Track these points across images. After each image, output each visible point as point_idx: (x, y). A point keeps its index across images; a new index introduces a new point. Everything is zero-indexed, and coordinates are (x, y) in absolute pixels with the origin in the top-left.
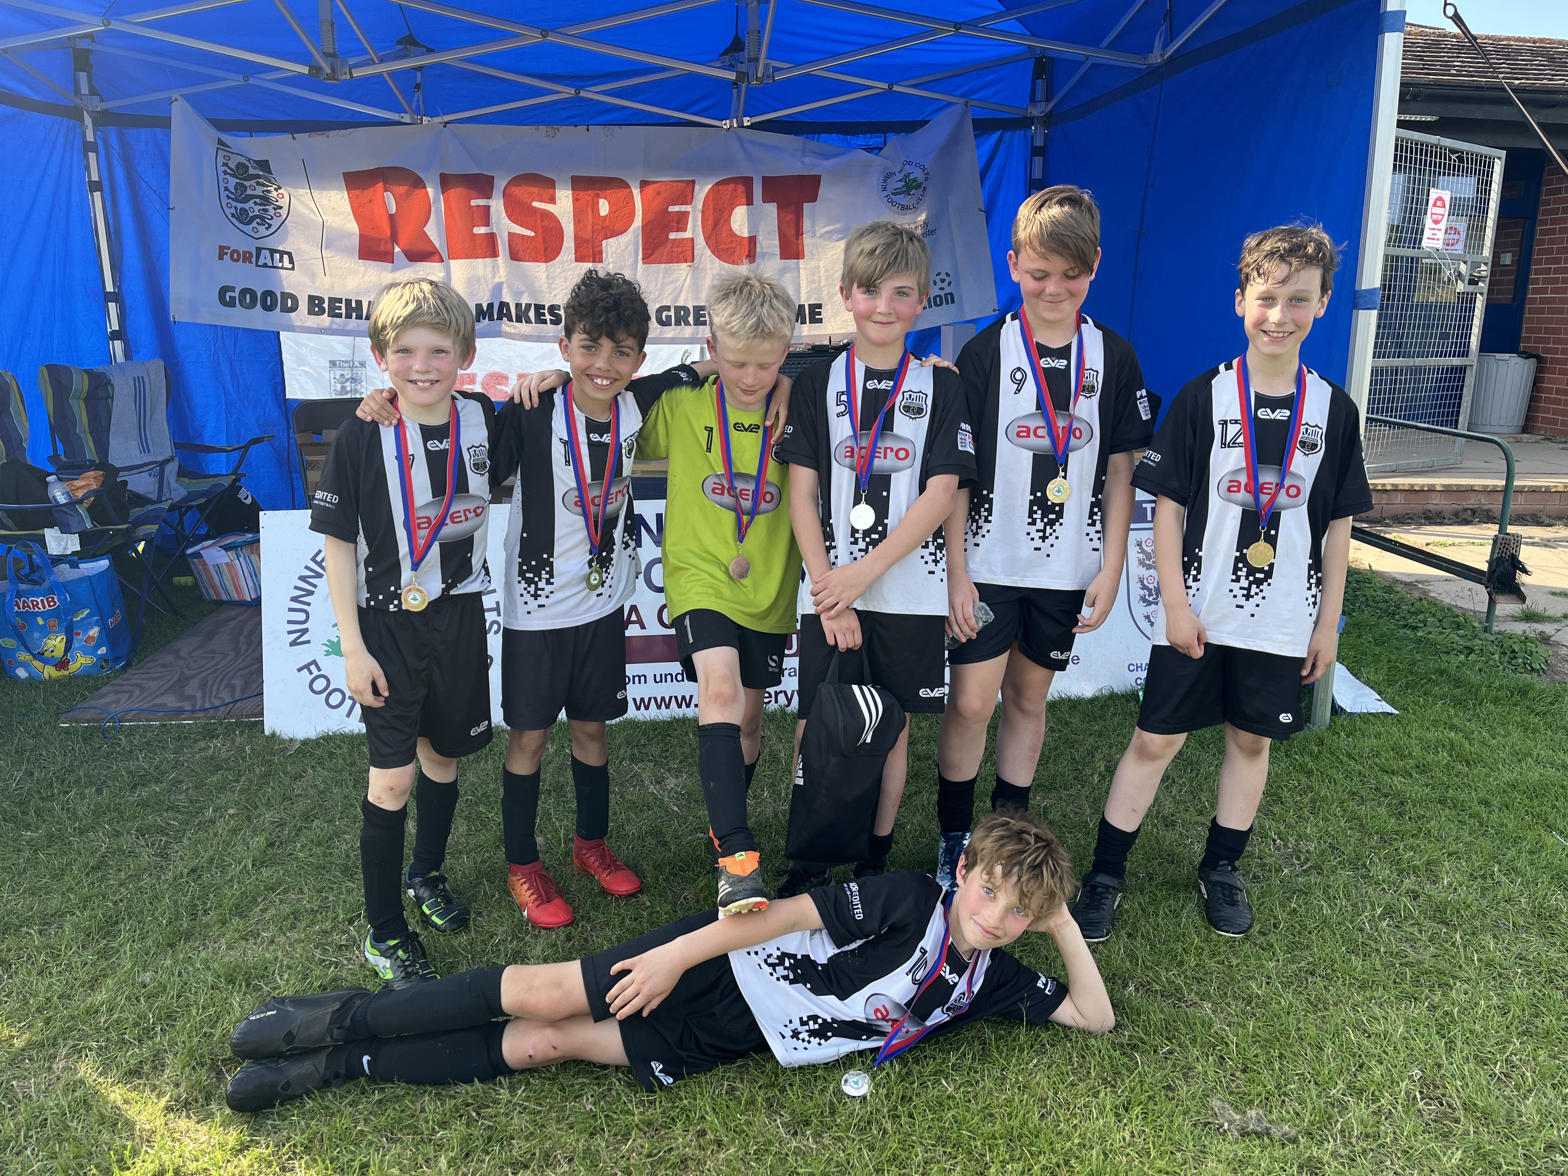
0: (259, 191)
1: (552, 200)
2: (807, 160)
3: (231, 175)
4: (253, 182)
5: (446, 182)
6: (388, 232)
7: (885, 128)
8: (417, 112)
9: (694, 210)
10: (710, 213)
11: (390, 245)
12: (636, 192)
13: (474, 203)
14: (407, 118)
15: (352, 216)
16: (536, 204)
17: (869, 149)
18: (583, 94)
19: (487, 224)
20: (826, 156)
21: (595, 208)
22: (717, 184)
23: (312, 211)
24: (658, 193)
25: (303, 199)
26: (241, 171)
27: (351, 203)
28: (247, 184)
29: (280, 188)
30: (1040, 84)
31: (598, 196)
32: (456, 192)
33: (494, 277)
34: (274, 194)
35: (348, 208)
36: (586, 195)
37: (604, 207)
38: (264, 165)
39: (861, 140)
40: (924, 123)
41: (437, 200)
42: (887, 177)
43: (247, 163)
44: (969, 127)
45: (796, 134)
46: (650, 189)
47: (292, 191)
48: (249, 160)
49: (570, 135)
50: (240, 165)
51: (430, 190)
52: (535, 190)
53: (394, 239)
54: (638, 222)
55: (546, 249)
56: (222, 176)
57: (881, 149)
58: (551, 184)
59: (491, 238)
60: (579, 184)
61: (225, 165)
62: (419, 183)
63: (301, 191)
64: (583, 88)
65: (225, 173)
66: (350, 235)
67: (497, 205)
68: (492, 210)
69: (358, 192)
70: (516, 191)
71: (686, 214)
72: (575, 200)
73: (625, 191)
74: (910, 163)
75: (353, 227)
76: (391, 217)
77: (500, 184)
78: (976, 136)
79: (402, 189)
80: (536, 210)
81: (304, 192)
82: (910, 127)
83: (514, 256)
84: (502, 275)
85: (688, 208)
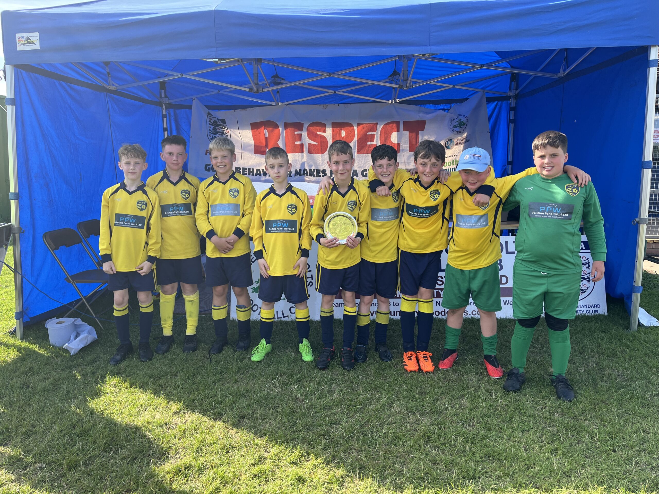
0: (220, 130)
1: (324, 131)
2: (421, 115)
3: (212, 125)
4: (219, 127)
5: (286, 126)
6: (264, 144)
7: (450, 102)
8: (277, 101)
9: (377, 134)
10: (383, 135)
11: (265, 149)
12: (355, 128)
13: (296, 133)
14: (274, 103)
15: (252, 139)
16: (318, 133)
17: (444, 110)
18: (337, 92)
19: (300, 140)
20: (428, 113)
21: (340, 134)
22: (386, 124)
23: (238, 137)
24: (364, 128)
25: (236, 133)
26: (215, 124)
27: (253, 134)
28: (217, 128)
29: (228, 129)
30: (513, 83)
31: (341, 130)
32: (289, 130)
33: (302, 160)
34: (226, 131)
35: (251, 135)
36: (337, 130)
37: (343, 134)
38: (224, 121)
39: (441, 106)
40: (467, 99)
41: (283, 132)
42: (452, 120)
43: (217, 121)
44: (484, 100)
45: (416, 105)
46: (361, 126)
47: (232, 130)
48: (218, 119)
49: (331, 107)
50: (215, 122)
51: (280, 129)
52: (318, 128)
53: (267, 146)
54: (356, 139)
55: (321, 149)
56: (208, 125)
57: (449, 110)
58: (324, 126)
59: (302, 145)
60: (335, 125)
61: (210, 121)
62: (277, 126)
63: (236, 130)
64: (337, 90)
65: (210, 124)
66: (251, 145)
67: (304, 134)
68: (302, 135)
69: (255, 130)
70: (311, 128)
71: (373, 136)
72: (333, 131)
73: (351, 128)
74: (461, 115)
75: (252, 142)
76: (266, 139)
77: (306, 126)
78: (487, 104)
79: (270, 129)
80: (318, 135)
81: (236, 131)
82: (461, 101)
83: (310, 152)
84: (305, 159)
85: (375, 133)
